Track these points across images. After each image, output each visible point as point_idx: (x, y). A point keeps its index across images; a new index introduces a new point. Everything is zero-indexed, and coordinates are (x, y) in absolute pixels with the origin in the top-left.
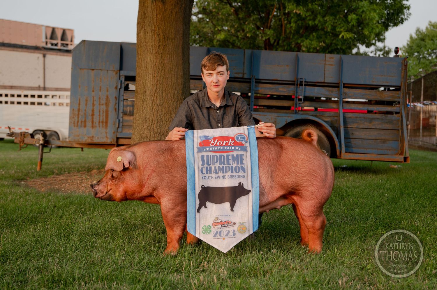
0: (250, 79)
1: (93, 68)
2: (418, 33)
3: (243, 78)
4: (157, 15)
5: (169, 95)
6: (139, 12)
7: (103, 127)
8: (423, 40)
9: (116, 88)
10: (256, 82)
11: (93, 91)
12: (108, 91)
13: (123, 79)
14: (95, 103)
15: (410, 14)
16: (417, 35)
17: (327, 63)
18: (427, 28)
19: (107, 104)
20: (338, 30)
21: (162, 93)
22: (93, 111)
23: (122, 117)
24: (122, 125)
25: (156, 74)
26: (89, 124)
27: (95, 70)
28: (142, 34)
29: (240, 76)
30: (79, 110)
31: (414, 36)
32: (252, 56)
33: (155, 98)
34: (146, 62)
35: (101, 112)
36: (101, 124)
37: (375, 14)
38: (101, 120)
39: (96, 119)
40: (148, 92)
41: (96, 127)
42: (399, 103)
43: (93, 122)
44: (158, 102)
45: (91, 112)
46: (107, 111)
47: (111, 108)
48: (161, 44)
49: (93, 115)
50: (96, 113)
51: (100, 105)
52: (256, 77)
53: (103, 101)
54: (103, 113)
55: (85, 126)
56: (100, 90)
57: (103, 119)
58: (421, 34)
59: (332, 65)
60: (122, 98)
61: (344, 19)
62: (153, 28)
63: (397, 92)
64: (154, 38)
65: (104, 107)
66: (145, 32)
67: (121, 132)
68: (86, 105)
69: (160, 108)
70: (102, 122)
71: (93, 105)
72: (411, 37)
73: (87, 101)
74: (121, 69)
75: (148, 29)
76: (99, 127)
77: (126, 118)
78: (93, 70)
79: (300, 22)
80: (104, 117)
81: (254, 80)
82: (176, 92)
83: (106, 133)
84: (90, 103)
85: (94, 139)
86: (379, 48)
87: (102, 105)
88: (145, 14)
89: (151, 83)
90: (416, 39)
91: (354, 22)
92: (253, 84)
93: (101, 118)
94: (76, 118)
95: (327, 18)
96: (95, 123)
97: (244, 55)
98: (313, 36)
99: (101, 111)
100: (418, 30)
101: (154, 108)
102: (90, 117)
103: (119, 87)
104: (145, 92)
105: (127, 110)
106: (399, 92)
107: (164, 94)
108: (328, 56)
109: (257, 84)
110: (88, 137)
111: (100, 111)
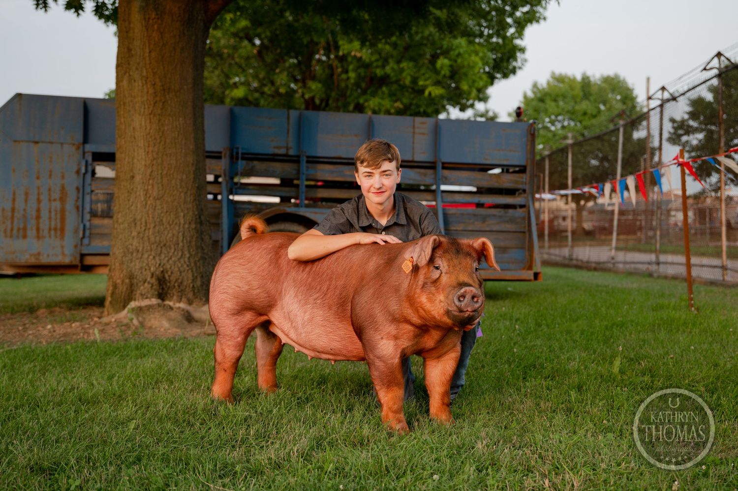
0: (298, 156)
1: (37, 139)
2: (535, 90)
3: (286, 155)
4: (150, 52)
5: (173, 182)
6: (119, 47)
7: (56, 237)
8: (542, 100)
9: (78, 172)
10: (308, 162)
11: (38, 178)
12: (63, 177)
13: (90, 158)
14: (42, 197)
15: (526, 60)
16: (534, 93)
17: (417, 131)
18: (548, 83)
19: (62, 200)
20: (421, 83)
21: (162, 178)
22: (38, 210)
23: (90, 220)
24: (90, 234)
25: (151, 149)
26: (31, 233)
27: (40, 144)
28: (125, 83)
29: (283, 151)
30: (13, 210)
31: (530, 94)
32: (300, 120)
33: (150, 187)
34: (134, 128)
35: (53, 214)
36: (53, 232)
37: (477, 59)
38: (53, 226)
39: (44, 224)
40: (138, 178)
41: (44, 237)
42: (524, 191)
43: (38, 229)
44: (155, 194)
45: (34, 214)
46: (63, 211)
47: (70, 206)
48: (158, 99)
49: (38, 217)
50: (44, 214)
51: (50, 200)
52: (308, 154)
53: (56, 195)
54: (56, 214)
55: (25, 237)
56: (50, 176)
57: (56, 224)
58: (540, 91)
59: (424, 134)
60: (88, 189)
61: (431, 67)
62: (145, 74)
63: (521, 175)
64: (145, 90)
65: (57, 205)
66: (131, 80)
67: (89, 245)
68: (26, 201)
69: (158, 202)
70: (55, 229)
71: (39, 201)
72: (525, 97)
73: (27, 194)
74: (86, 140)
75: (136, 76)
76: (50, 236)
77: (97, 221)
78: (37, 143)
79: (362, 71)
80: (58, 221)
81: (305, 159)
82: (184, 177)
83: (62, 247)
84: (33, 199)
85: (41, 258)
86: (480, 113)
87: (55, 200)
88: (129, 50)
89: (143, 163)
90: (532, 100)
91: (446, 71)
92: (304, 164)
93: (53, 223)
94: (9, 223)
95: (404, 65)
96: (43, 231)
97: (288, 118)
98: (383, 93)
99: (52, 210)
100: (535, 85)
101: (149, 202)
102: (34, 222)
103: (83, 170)
104: (133, 177)
105: (98, 208)
106: (524, 175)
107: (165, 181)
108: (418, 120)
109: (310, 165)
110: (31, 255)
111: (50, 212)
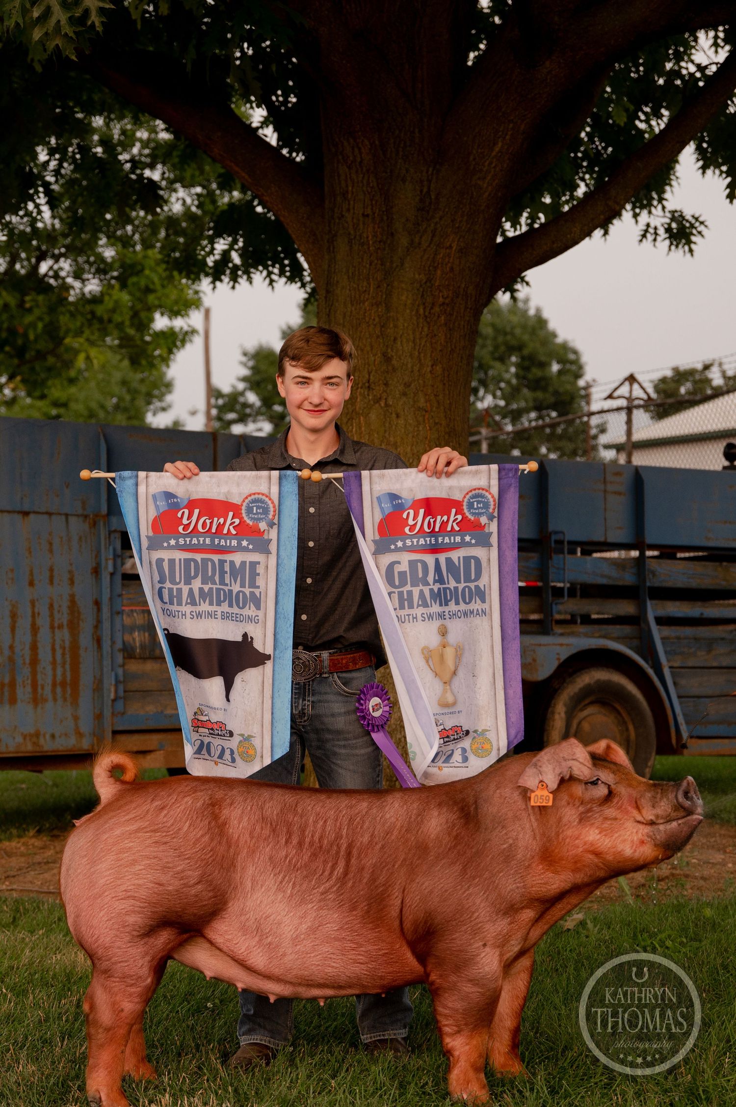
1: (26, 508)
7: (65, 700)
9: (97, 571)
11: (31, 584)
12: (72, 582)
13: (117, 543)
14: (39, 622)
19: (73, 626)
22: (34, 648)
23: (123, 666)
24: (125, 691)
26: (23, 692)
27: (32, 516)
35: (59, 653)
36: (59, 690)
38: (59, 678)
39: (46, 678)
41: (45, 700)
43: (34, 686)
45: (27, 653)
46: (75, 647)
47: (85, 639)
49: (34, 661)
50: (44, 654)
51: (52, 627)
53: (63, 617)
54: (63, 654)
55: (13, 701)
56: (51, 580)
57: (64, 674)
60: (117, 604)
65: (65, 635)
67: (123, 714)
68: (13, 629)
70: (63, 684)
71: (35, 629)
73: (13, 616)
76: (55, 700)
77: (134, 667)
78: (26, 514)
80: (68, 667)
83: (76, 718)
84: (24, 624)
85: (42, 741)
87: (60, 627)
93: (59, 671)
96: (43, 688)
99: (57, 647)
102: (27, 671)
103: (108, 566)
105: (134, 639)
110: (25, 737)
111: (53, 650)
